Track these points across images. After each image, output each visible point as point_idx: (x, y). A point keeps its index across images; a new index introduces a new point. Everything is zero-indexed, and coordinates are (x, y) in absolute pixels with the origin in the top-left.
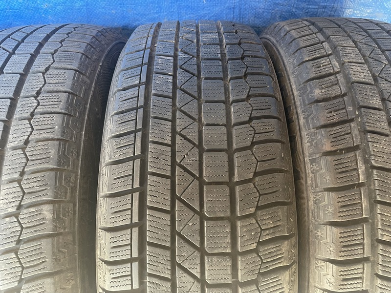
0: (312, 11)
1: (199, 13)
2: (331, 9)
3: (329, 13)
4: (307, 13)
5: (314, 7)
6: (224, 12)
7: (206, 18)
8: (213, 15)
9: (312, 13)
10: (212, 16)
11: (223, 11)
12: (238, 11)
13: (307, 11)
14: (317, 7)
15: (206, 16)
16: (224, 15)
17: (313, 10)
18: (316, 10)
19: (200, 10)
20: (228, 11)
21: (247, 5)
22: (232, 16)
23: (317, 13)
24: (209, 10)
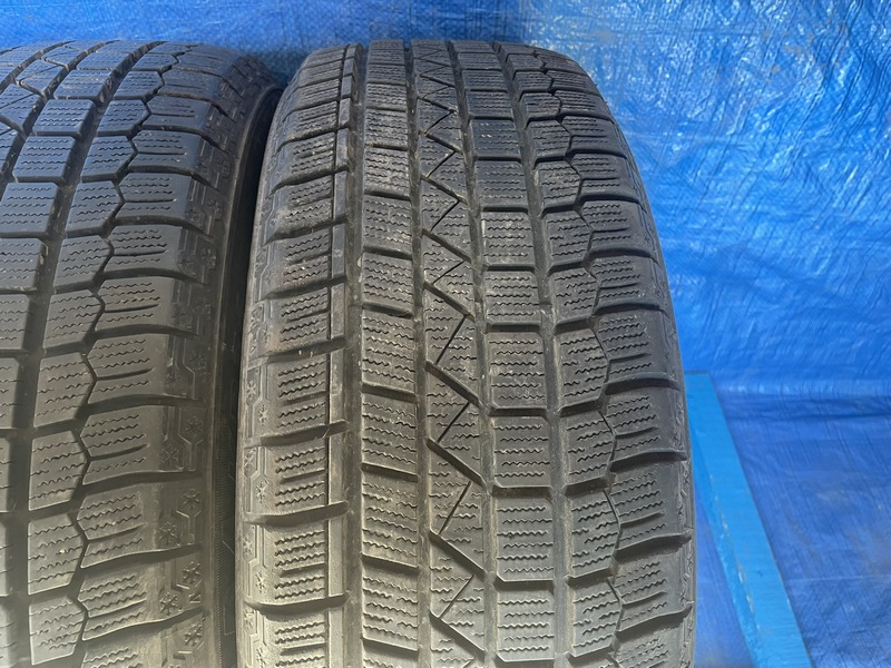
0: (453, 26)
1: (199, 25)
2: (493, 22)
3: (493, 29)
4: (445, 29)
5: (455, 16)
6: (261, 23)
7: (219, 36)
8: (233, 28)
9: (454, 30)
10: (234, 32)
11: (256, 21)
12: (292, 21)
13: (443, 25)
14: (463, 16)
15: (218, 32)
16: (262, 31)
17: (455, 23)
18: (462, 23)
19: (199, 18)
20: (268, 21)
21: (311, 8)
22: (282, 33)
23: (466, 30)
24: (222, 17)
